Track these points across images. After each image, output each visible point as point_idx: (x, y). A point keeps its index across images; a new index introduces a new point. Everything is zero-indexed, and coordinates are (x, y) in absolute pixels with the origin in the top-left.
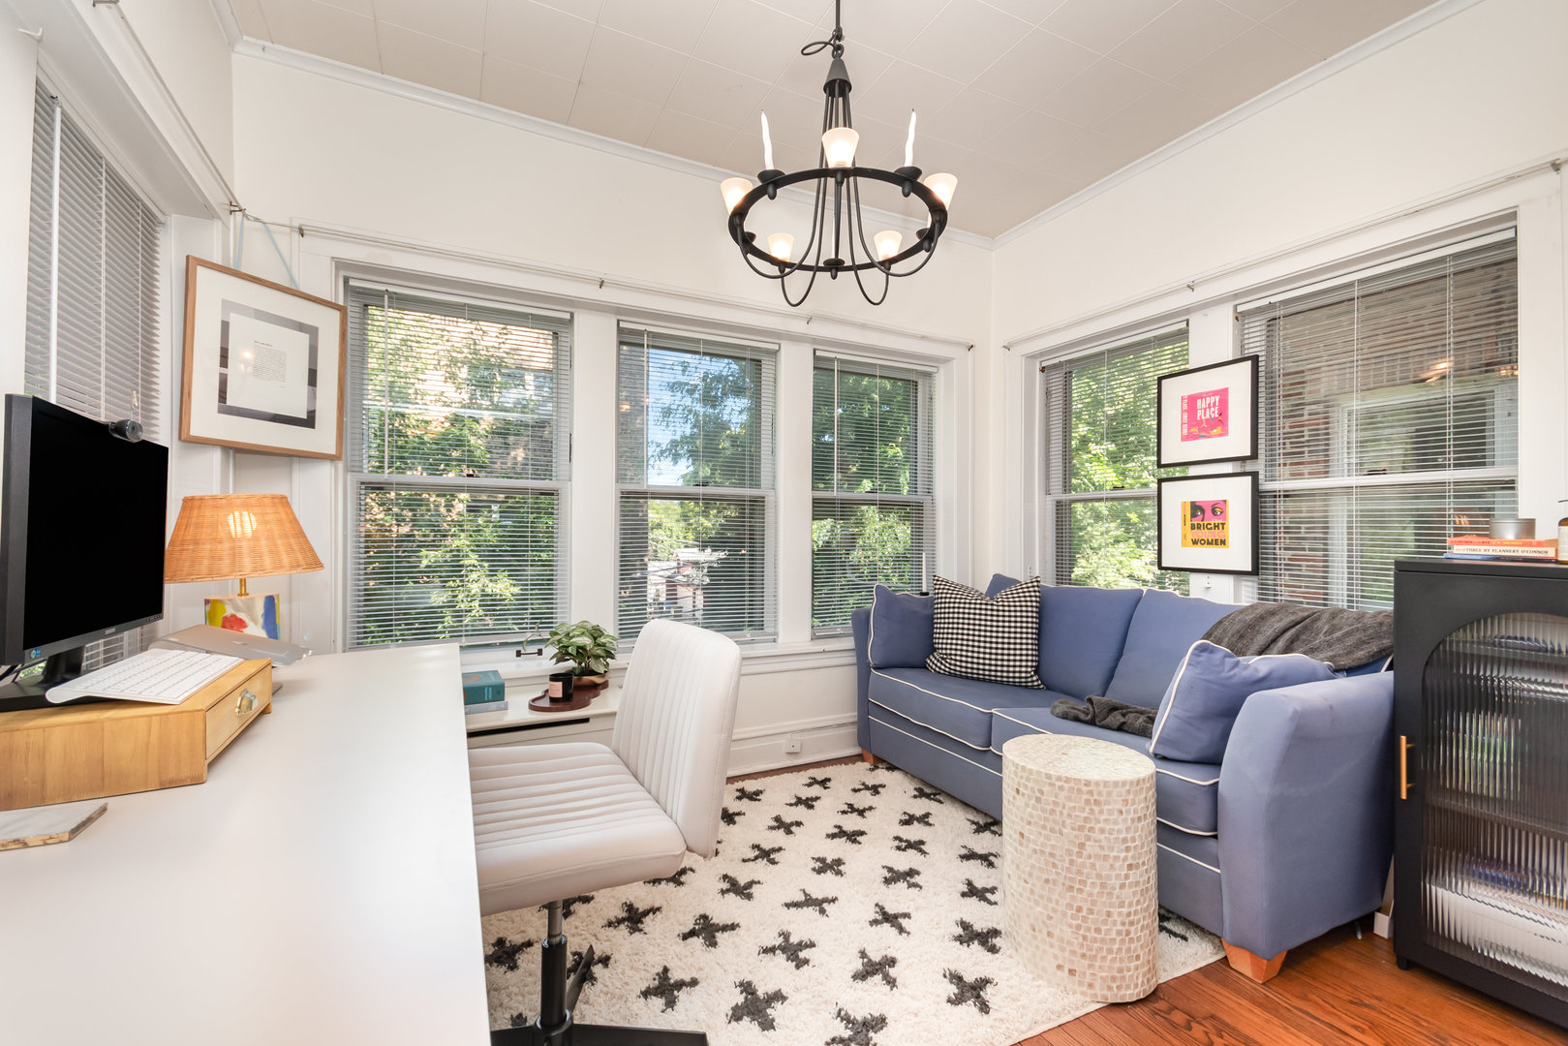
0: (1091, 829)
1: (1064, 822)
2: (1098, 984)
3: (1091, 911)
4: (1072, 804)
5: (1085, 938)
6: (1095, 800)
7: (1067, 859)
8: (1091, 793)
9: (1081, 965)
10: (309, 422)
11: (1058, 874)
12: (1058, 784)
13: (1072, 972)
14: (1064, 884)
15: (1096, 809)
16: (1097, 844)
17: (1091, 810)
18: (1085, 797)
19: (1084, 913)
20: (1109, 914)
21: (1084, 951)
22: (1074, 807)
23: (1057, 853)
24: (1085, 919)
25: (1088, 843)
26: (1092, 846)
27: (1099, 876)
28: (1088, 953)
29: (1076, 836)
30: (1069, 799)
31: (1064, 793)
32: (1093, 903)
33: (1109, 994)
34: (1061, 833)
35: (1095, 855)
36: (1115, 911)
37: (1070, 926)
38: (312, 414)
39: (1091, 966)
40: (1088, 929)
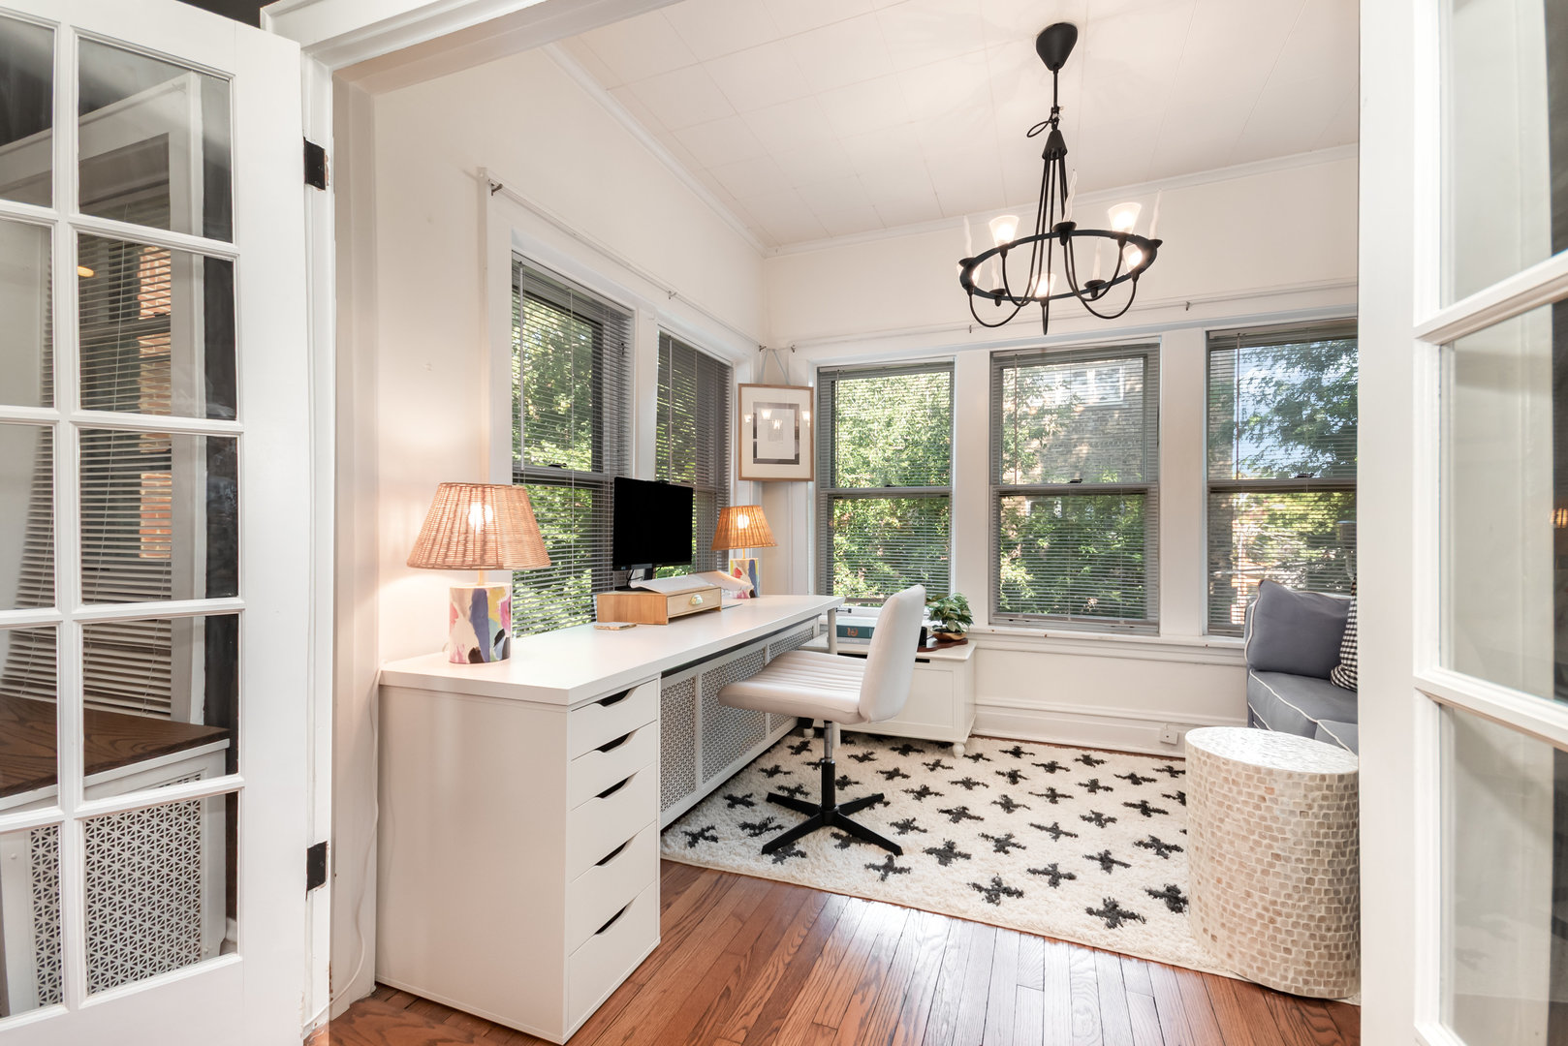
0: (1229, 807)
1: (1207, 795)
2: (1237, 957)
3: (1230, 886)
4: (1212, 780)
5: (1224, 909)
6: (1233, 780)
7: (1209, 830)
8: (1229, 771)
9: (1221, 934)
10: (796, 461)
11: (1204, 843)
12: (1203, 758)
13: (1214, 937)
14: (1207, 854)
15: (1235, 789)
16: (1236, 823)
17: (1230, 788)
18: (1224, 775)
19: (1224, 885)
20: (1249, 895)
21: (1224, 921)
22: (1214, 783)
23: (1203, 823)
24: (1224, 892)
25: (1227, 820)
26: (1230, 824)
27: (1238, 855)
28: (1228, 925)
29: (1216, 811)
30: (1210, 773)
31: (1206, 769)
32: (1232, 878)
33: (1248, 971)
34: (1206, 806)
35: (1233, 833)
36: (1256, 894)
37: (1213, 894)
38: (797, 456)
39: (1229, 938)
40: (1227, 902)
